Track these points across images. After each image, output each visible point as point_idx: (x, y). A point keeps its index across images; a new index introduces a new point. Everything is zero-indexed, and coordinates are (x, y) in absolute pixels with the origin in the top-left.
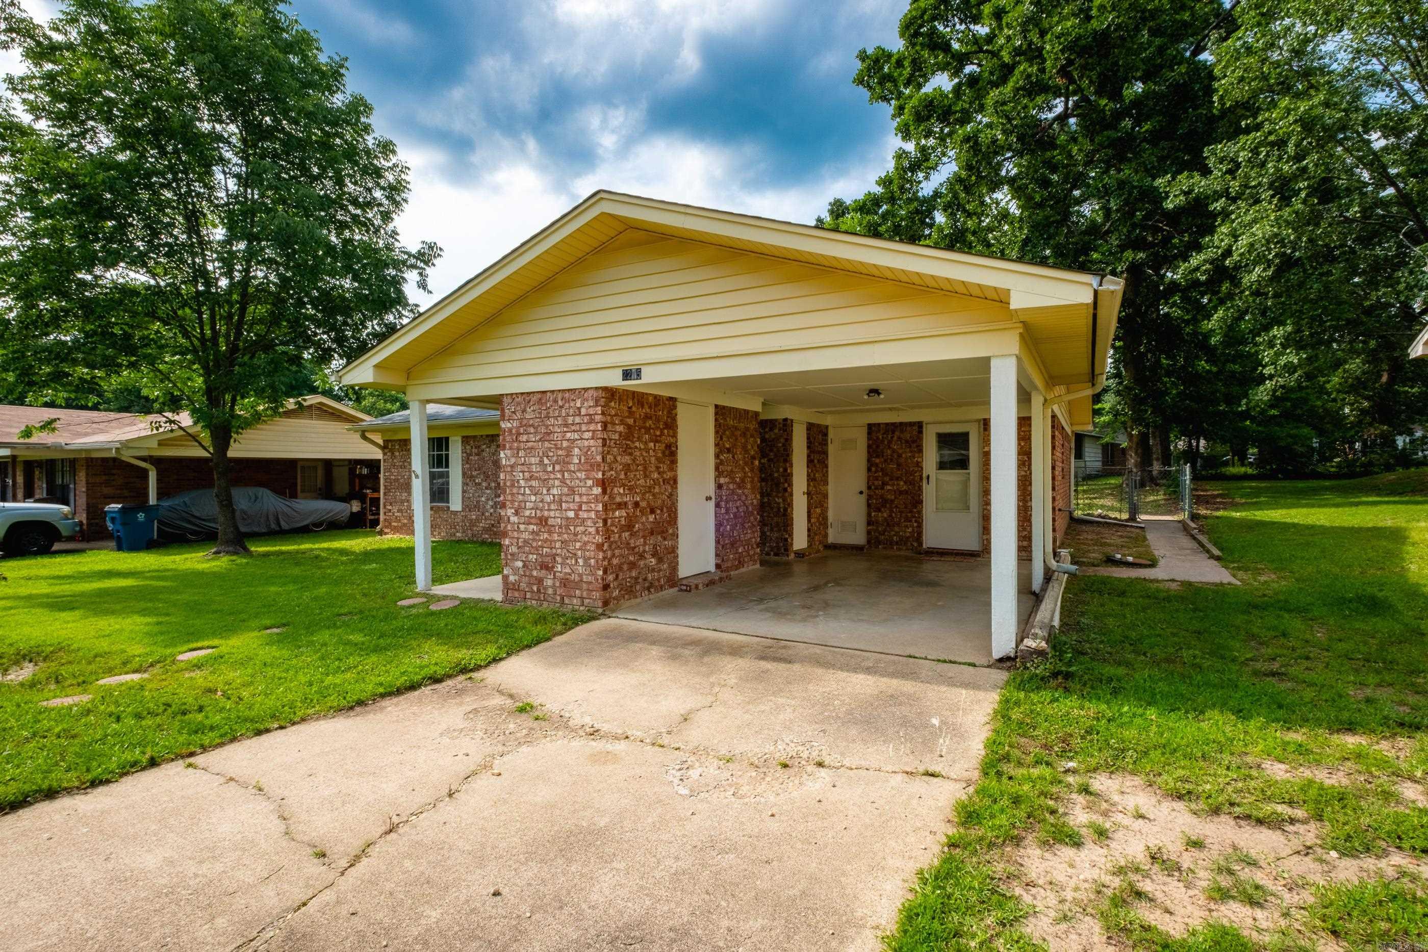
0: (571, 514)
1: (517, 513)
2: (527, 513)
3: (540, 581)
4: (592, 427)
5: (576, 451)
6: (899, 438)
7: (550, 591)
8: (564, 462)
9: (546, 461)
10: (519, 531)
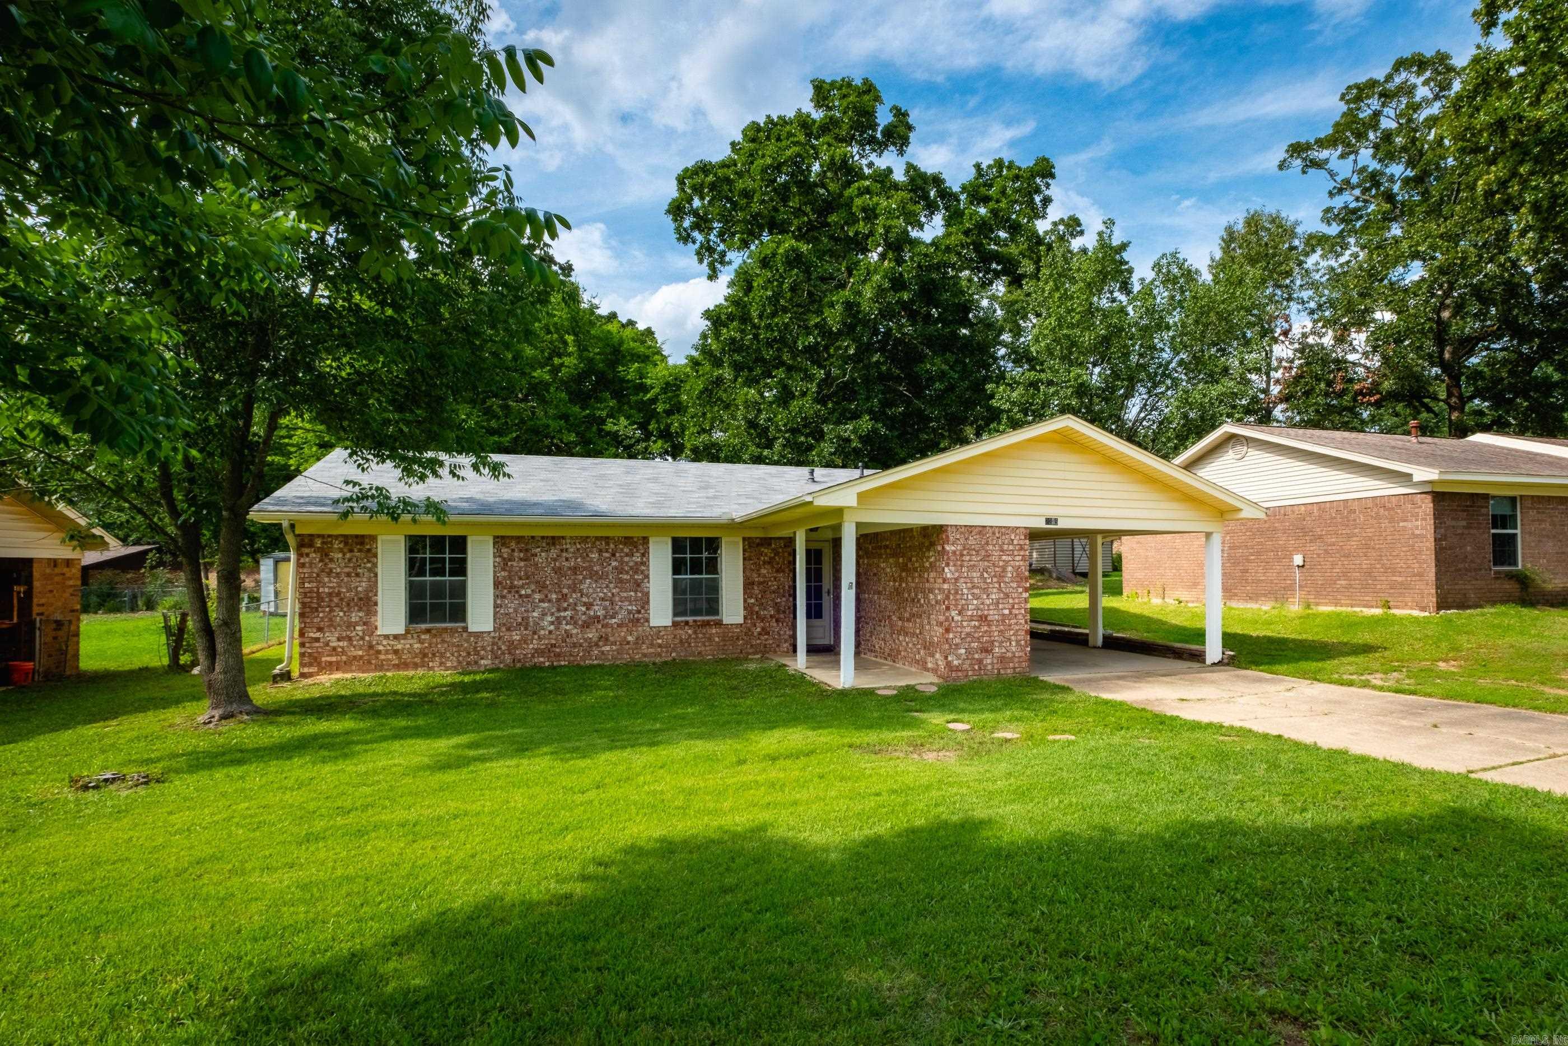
0: (1006, 612)
1: (960, 614)
2: (970, 613)
3: (980, 661)
4: (1022, 551)
5: (1010, 569)
7: (989, 667)
8: (1001, 577)
9: (986, 575)
10: (963, 627)
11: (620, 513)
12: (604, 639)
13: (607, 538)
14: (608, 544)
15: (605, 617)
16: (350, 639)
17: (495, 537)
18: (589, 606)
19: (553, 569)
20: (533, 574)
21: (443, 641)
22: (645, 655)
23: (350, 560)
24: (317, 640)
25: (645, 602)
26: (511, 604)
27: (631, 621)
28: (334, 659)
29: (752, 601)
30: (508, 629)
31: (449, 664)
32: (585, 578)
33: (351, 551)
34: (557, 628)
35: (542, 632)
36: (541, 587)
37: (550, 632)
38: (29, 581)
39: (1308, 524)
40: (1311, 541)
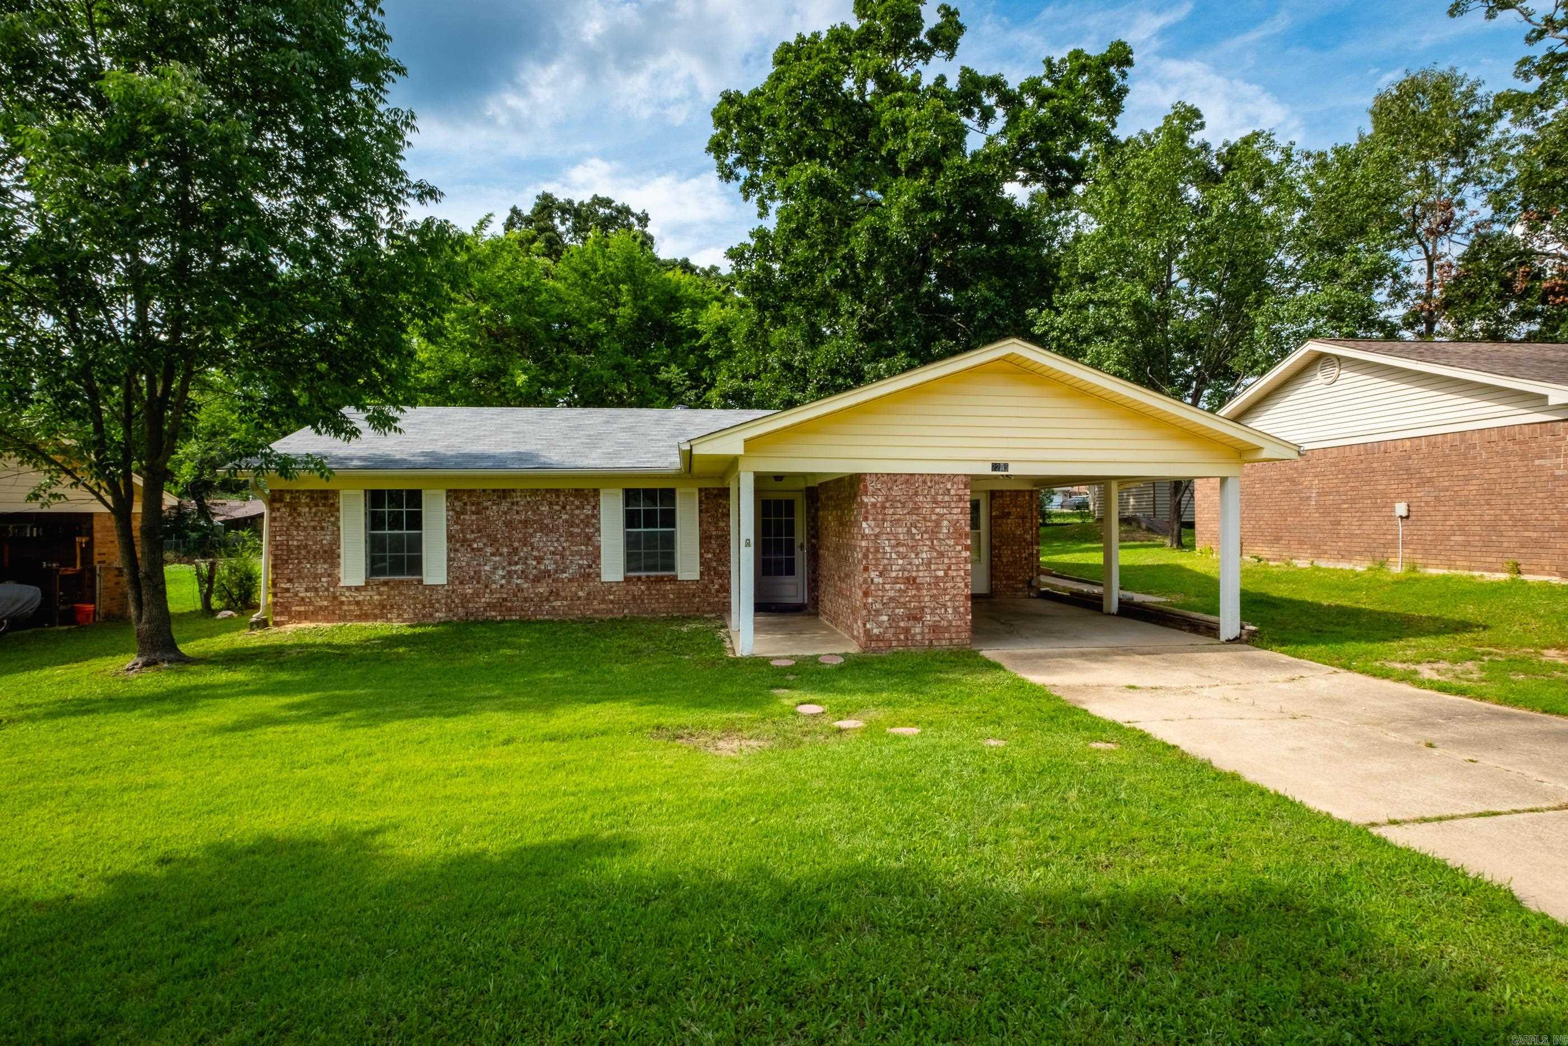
0: (941, 573)
1: (881, 575)
2: (894, 574)
3: (907, 630)
4: (961, 505)
5: (945, 523)
7: (919, 637)
8: (934, 533)
9: (914, 531)
10: (884, 590)
11: (567, 465)
12: (555, 594)
13: (557, 490)
14: (558, 496)
15: (556, 571)
16: (316, 590)
17: (449, 491)
18: (539, 560)
19: (504, 522)
20: (485, 527)
21: (400, 593)
22: (596, 611)
23: (316, 514)
24: (287, 590)
25: (596, 556)
26: (464, 558)
27: (582, 576)
28: (302, 608)
29: (710, 556)
30: (461, 583)
31: (406, 616)
32: (535, 532)
33: (317, 505)
34: (509, 583)
35: (494, 586)
36: (493, 540)
37: (502, 586)
38: (90, 533)
39: (1415, 463)
40: (1418, 485)
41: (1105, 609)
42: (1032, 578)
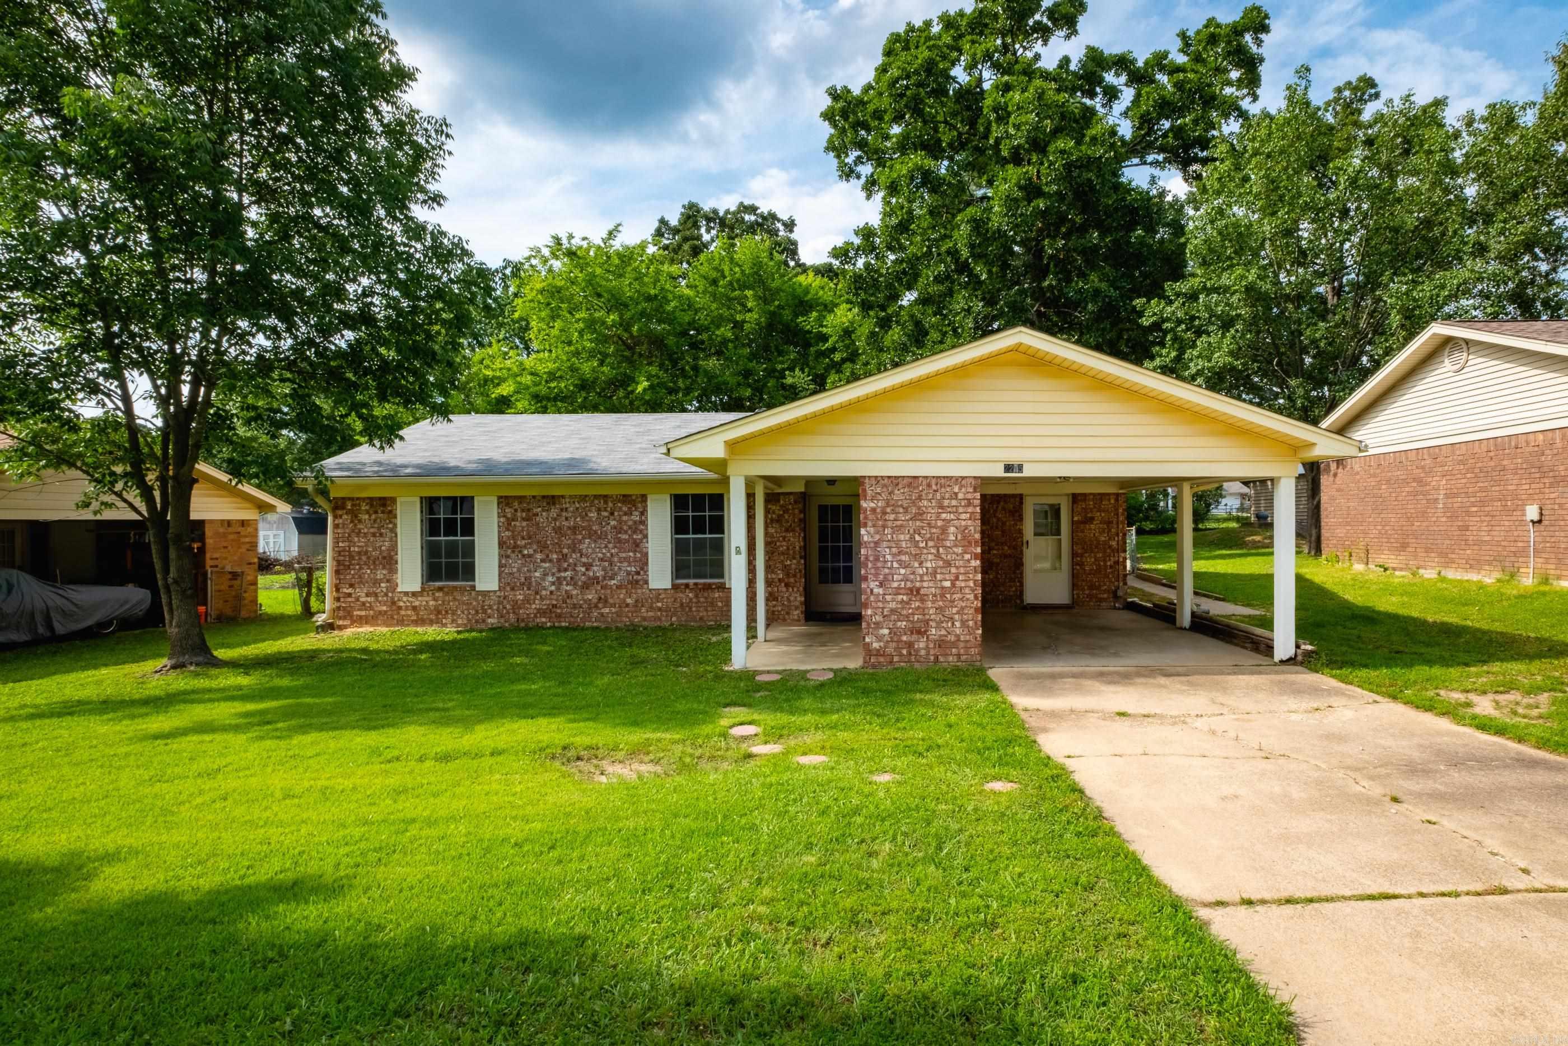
0: (948, 584)
1: (881, 585)
2: (895, 585)
3: (910, 645)
4: (970, 510)
5: (952, 529)
6: (1004, 509)
7: (923, 652)
8: (940, 540)
9: (917, 538)
10: (884, 601)
11: (613, 470)
12: (603, 601)
13: (606, 496)
14: (606, 502)
15: (604, 578)
16: (376, 595)
17: (500, 498)
18: (588, 566)
19: (554, 529)
20: (535, 534)
21: (455, 599)
22: (644, 619)
23: (375, 521)
24: (349, 595)
25: (644, 562)
26: (515, 564)
27: (630, 582)
28: (363, 613)
30: (513, 589)
31: (460, 622)
32: (584, 538)
33: (376, 512)
34: (558, 589)
35: (544, 593)
36: (543, 547)
37: (551, 592)
38: (202, 538)
39: (1547, 459)
40: (1552, 485)
41: (1178, 624)
42: (1118, 588)
